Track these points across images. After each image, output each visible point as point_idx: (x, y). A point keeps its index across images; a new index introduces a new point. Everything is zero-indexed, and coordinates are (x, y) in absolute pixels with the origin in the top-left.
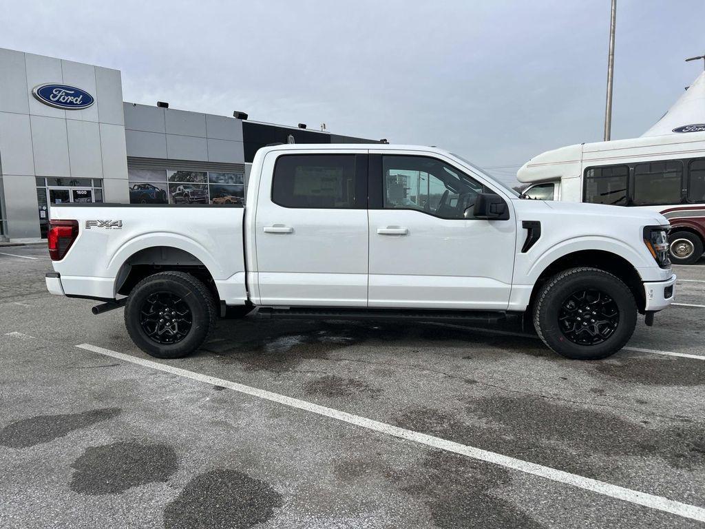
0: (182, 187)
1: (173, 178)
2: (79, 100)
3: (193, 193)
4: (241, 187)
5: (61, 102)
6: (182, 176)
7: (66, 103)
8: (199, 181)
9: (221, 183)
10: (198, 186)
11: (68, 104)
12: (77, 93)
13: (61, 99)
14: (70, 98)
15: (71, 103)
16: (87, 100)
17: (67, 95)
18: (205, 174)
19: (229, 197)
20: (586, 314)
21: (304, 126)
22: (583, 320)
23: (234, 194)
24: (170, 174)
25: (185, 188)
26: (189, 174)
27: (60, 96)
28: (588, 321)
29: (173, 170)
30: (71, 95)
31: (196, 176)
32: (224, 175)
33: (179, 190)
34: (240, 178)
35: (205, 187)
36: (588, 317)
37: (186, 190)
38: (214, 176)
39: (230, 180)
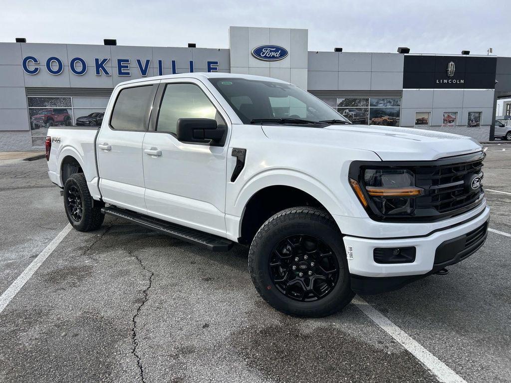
0: (347, 111)
1: (341, 104)
2: (278, 54)
3: (356, 115)
4: (397, 109)
5: (267, 57)
6: (348, 103)
7: (270, 57)
8: (361, 106)
9: (381, 106)
10: (360, 109)
11: (271, 57)
12: (278, 49)
13: (267, 55)
14: (273, 54)
15: (273, 57)
16: (283, 53)
17: (271, 51)
18: (367, 100)
19: (386, 118)
20: (303, 264)
21: (467, 53)
22: (298, 270)
23: (391, 114)
24: (339, 101)
25: (350, 111)
26: (355, 100)
27: (267, 52)
28: (305, 272)
29: (342, 98)
30: (273, 51)
31: (360, 102)
32: (383, 100)
33: (345, 113)
34: (397, 102)
35: (366, 110)
36: (304, 267)
37: (351, 113)
38: (375, 101)
39: (388, 104)
